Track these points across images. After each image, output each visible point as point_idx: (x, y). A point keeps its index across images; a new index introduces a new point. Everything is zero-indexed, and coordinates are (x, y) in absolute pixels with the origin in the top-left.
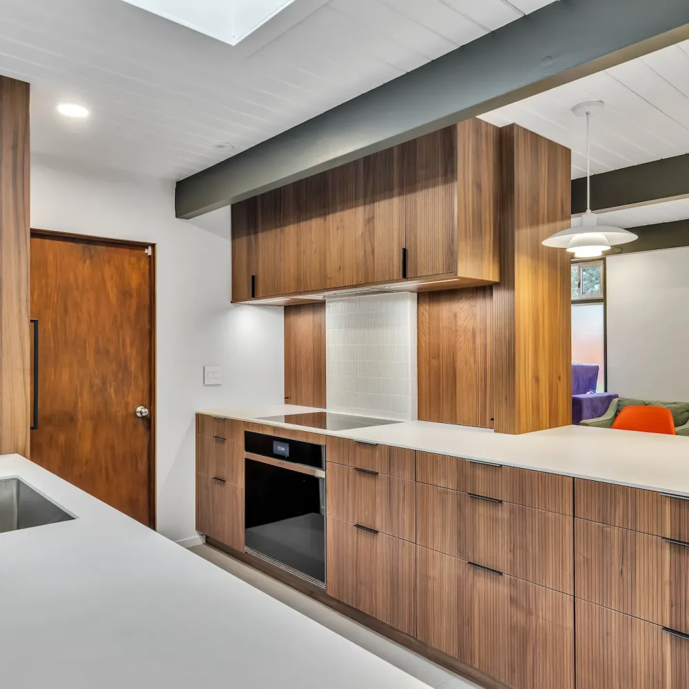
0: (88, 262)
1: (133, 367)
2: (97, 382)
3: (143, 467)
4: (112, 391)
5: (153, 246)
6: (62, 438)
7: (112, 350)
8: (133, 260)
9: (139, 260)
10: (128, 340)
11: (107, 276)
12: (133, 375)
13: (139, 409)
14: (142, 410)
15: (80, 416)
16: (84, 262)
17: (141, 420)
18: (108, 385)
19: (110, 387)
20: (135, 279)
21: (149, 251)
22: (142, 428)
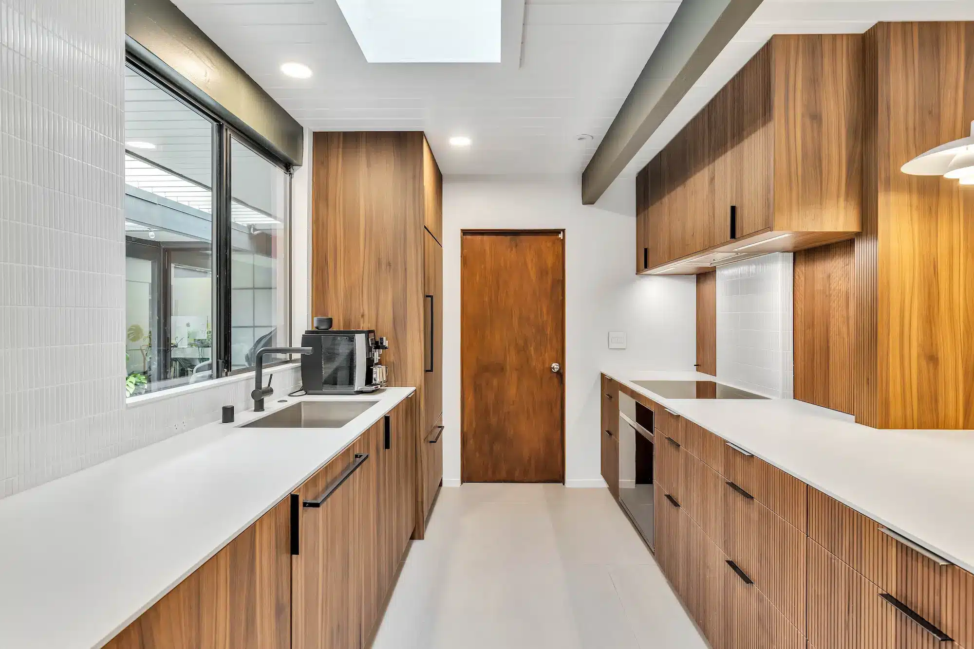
0: (514, 249)
1: (549, 331)
2: (521, 342)
3: (557, 413)
4: (532, 348)
5: (564, 230)
6: (495, 382)
7: (532, 316)
8: (549, 244)
9: (554, 243)
10: (545, 310)
11: (529, 260)
12: (548, 338)
13: (554, 365)
14: (556, 366)
15: (508, 367)
16: (512, 250)
17: (555, 374)
18: (529, 345)
19: (531, 346)
20: (550, 261)
21: (561, 236)
22: (556, 380)
